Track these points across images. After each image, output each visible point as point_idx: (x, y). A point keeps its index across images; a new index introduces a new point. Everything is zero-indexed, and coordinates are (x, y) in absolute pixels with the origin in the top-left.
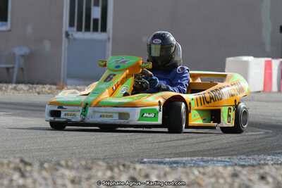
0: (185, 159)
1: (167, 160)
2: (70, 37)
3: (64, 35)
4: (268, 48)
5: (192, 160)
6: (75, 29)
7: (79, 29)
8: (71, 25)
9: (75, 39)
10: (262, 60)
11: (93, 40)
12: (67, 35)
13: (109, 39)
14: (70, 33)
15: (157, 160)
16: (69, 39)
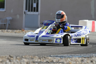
0: (65, 55)
1: (59, 55)
2: (26, 13)
3: (24, 13)
4: (93, 17)
5: (68, 55)
6: (27, 11)
7: (29, 11)
8: (26, 9)
9: (27, 14)
10: (91, 21)
11: (33, 15)
12: (25, 13)
13: (39, 14)
14: (26, 12)
15: (56, 55)
16: (25, 14)
